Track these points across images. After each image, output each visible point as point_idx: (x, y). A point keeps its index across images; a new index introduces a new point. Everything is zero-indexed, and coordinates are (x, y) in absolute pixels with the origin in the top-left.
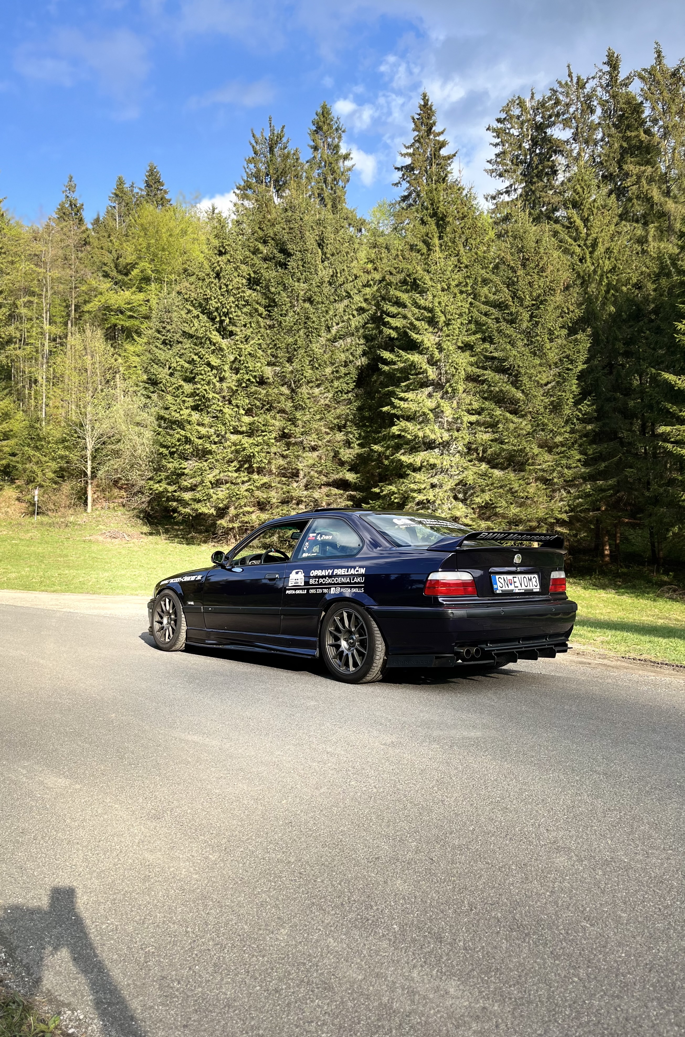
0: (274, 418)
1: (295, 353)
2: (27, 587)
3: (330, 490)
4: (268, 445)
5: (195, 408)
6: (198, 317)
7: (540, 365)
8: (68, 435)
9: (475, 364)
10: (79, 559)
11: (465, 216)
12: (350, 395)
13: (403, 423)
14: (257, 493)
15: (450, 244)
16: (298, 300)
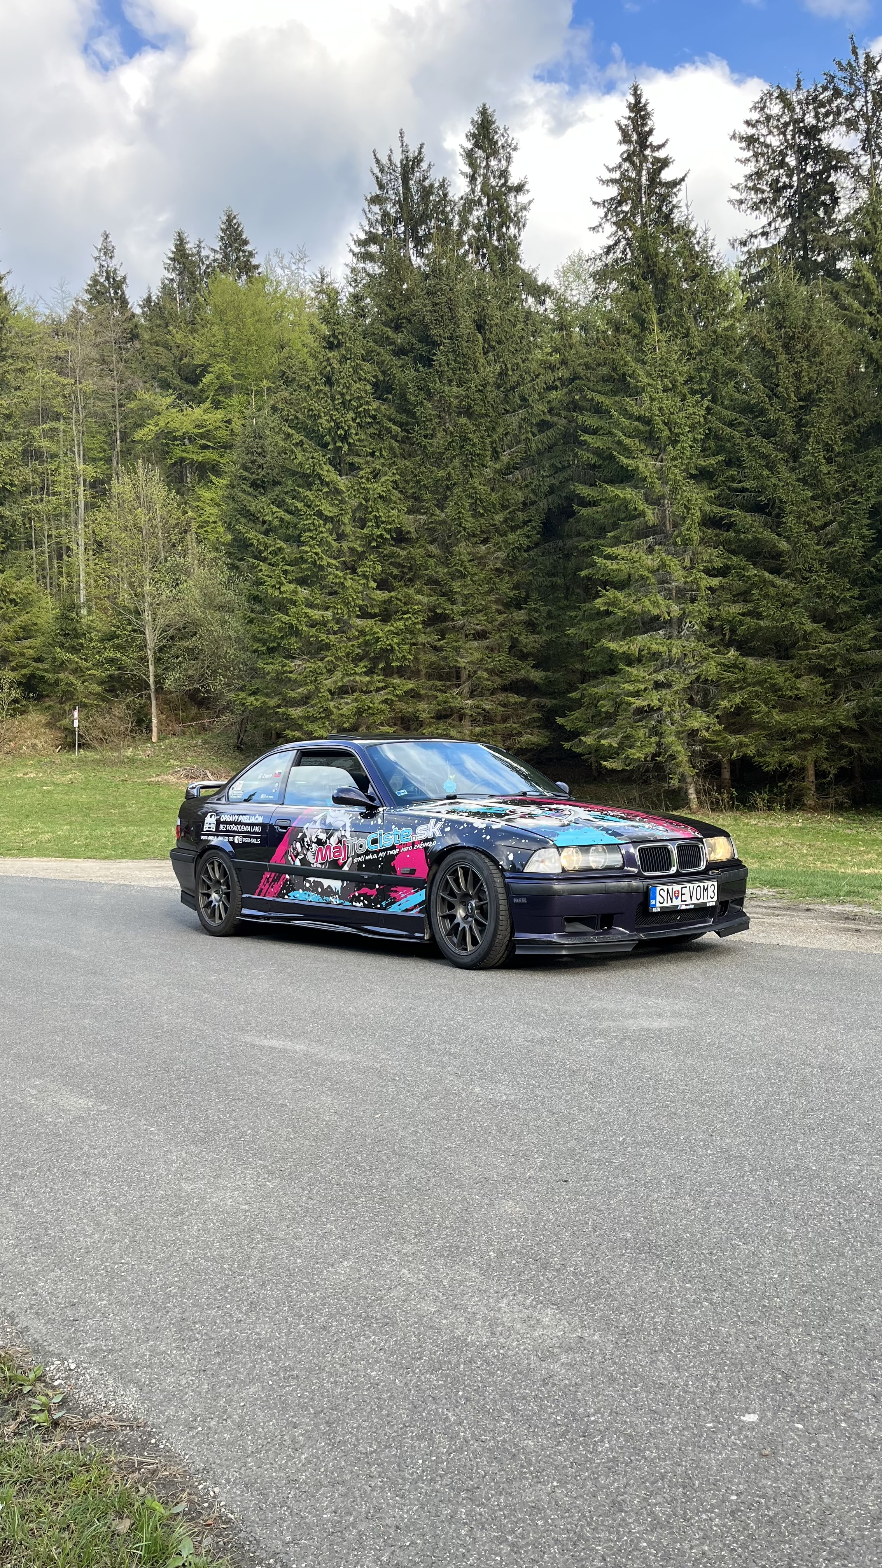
0: (419, 592)
1: (448, 493)
2: (66, 853)
3: (507, 697)
4: (411, 632)
5: (302, 582)
6: (301, 443)
7: (813, 498)
8: (118, 627)
9: (717, 500)
10: (142, 810)
11: (697, 275)
12: (532, 553)
13: (611, 594)
14: (400, 705)
15: (674, 319)
16: (450, 414)
